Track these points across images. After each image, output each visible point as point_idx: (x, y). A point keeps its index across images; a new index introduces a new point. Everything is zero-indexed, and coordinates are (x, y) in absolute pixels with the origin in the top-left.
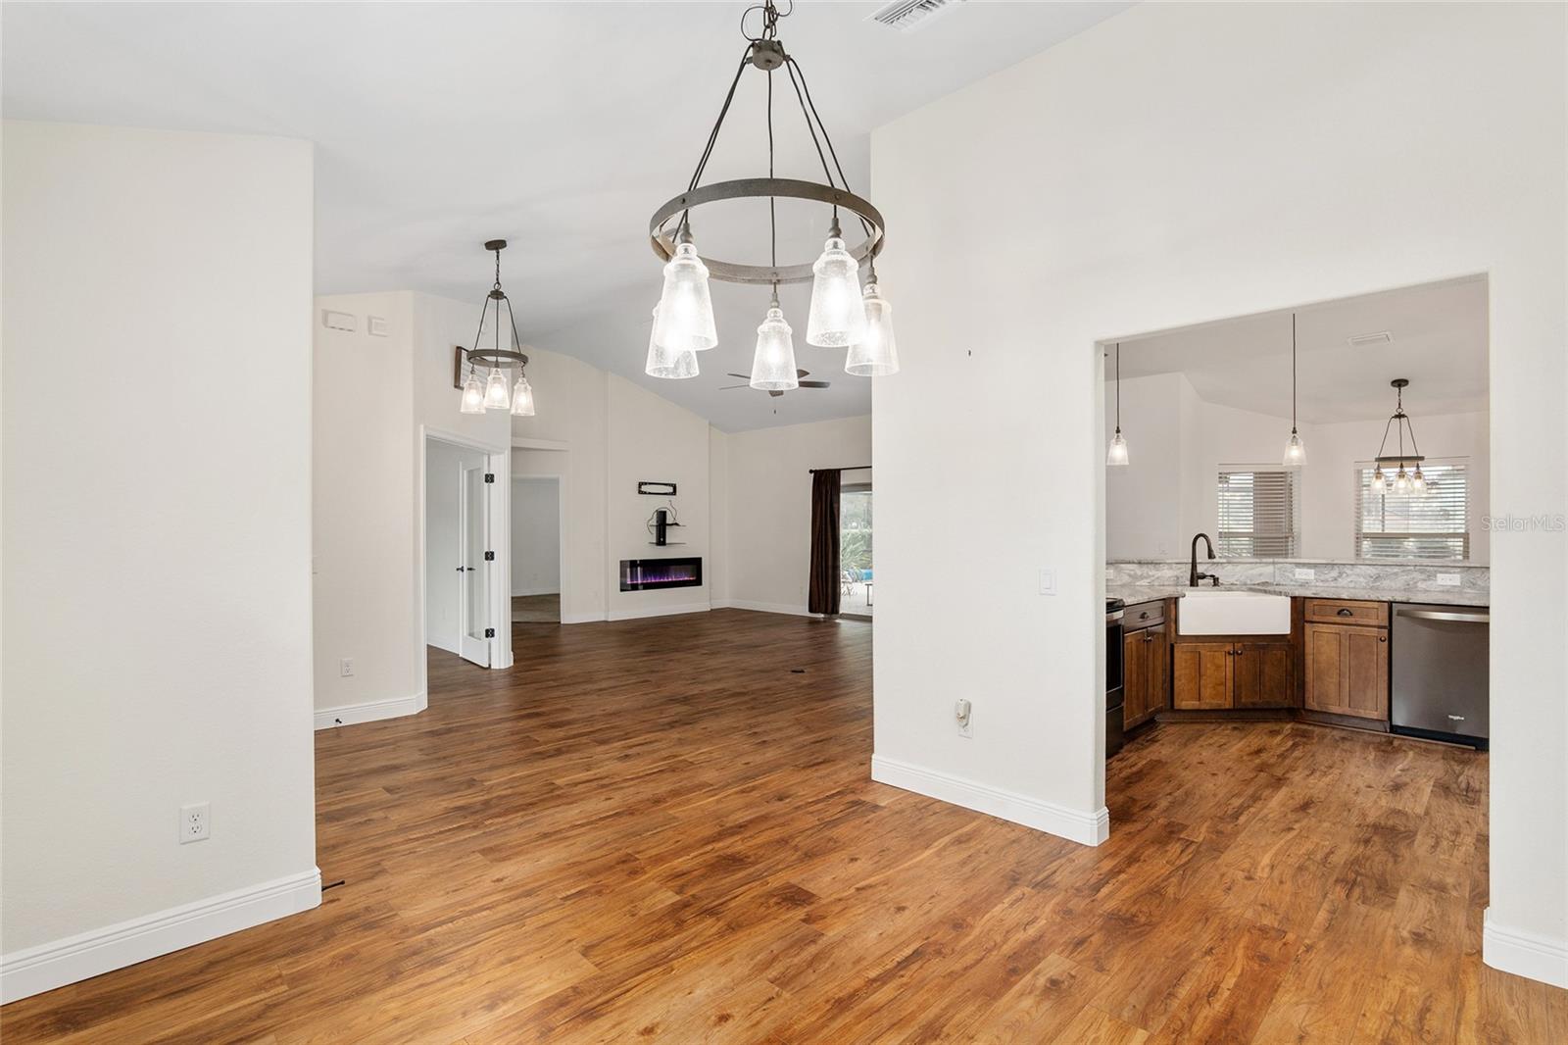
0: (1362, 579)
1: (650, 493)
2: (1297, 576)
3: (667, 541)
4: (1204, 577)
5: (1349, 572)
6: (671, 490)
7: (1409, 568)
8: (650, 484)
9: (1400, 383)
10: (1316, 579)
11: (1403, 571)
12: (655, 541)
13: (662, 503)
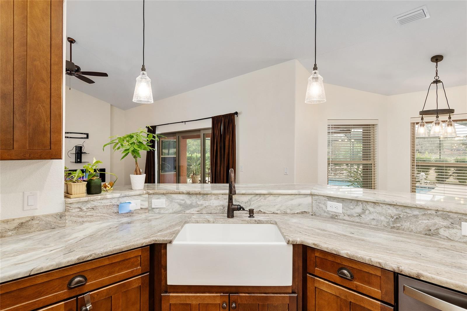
0: (383, 218)
1: (70, 138)
2: (329, 209)
3: (83, 161)
4: (240, 208)
5: (372, 209)
6: (85, 136)
7: (429, 212)
8: (71, 133)
9: (437, 59)
10: (343, 213)
11: (424, 214)
12: (75, 161)
13: (79, 142)
